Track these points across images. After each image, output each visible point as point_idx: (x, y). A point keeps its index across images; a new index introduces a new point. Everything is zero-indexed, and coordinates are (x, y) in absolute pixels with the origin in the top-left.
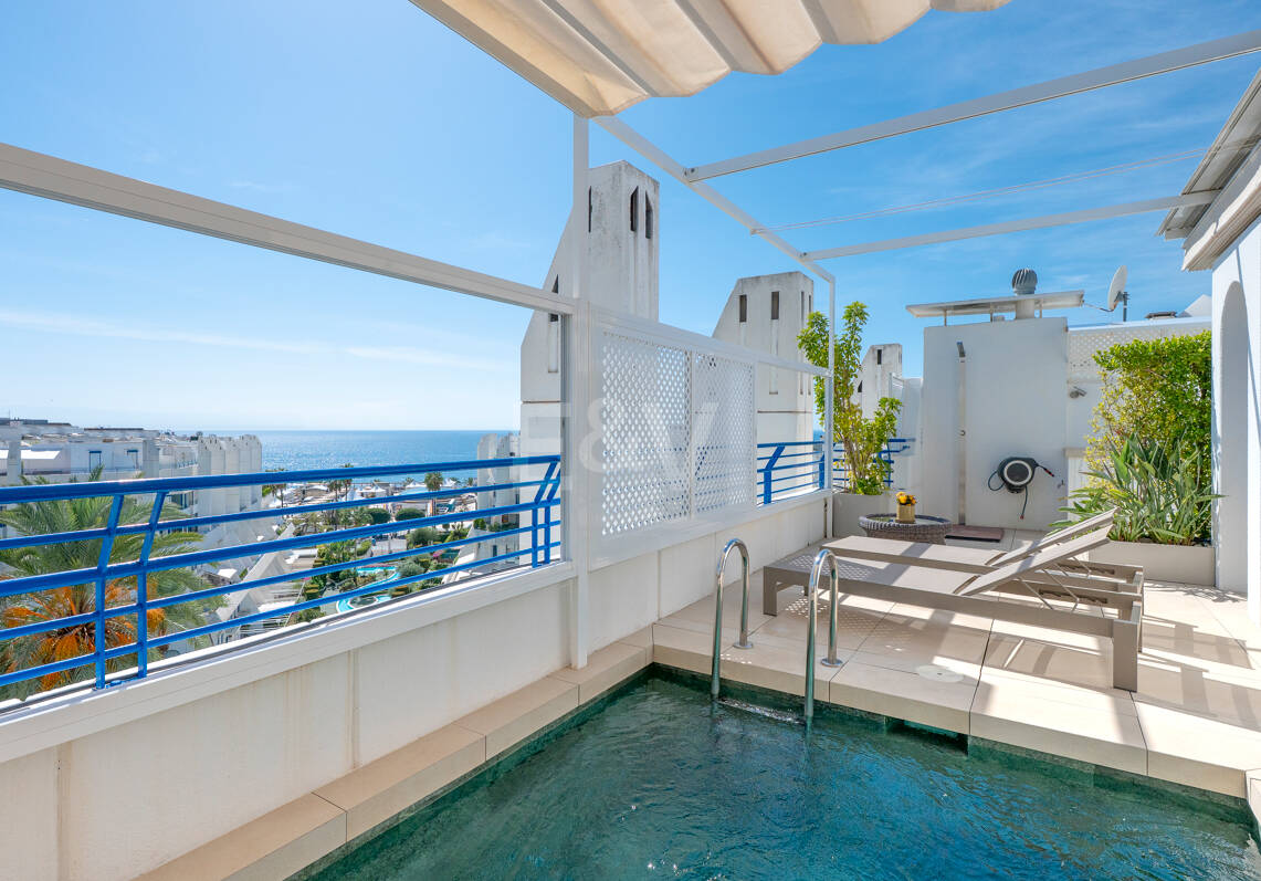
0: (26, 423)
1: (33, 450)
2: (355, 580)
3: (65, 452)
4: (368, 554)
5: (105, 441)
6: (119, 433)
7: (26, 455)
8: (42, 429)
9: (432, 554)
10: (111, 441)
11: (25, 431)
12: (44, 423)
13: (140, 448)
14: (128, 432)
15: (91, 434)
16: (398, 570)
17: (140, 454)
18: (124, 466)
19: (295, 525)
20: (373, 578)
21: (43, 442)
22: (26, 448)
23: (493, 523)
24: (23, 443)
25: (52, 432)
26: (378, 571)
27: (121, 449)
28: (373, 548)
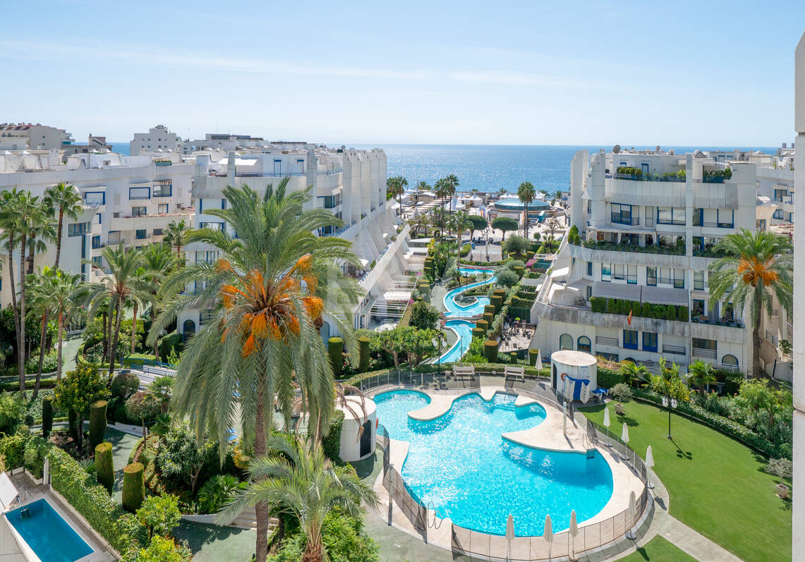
0: (239, 138)
1: (243, 158)
2: (458, 280)
3: (260, 161)
4: (469, 256)
5: (284, 153)
6: (291, 146)
7: (238, 162)
8: (248, 143)
9: (525, 262)
10: (287, 153)
11: (237, 143)
12: (248, 138)
13: (305, 158)
14: (297, 145)
15: (275, 146)
16: (495, 275)
17: (305, 162)
18: (295, 172)
19: (411, 225)
20: (473, 280)
21: (248, 151)
22: (238, 157)
23: (588, 239)
24: (237, 153)
25: (251, 144)
26: (476, 273)
27: (292, 158)
28: (473, 252)
